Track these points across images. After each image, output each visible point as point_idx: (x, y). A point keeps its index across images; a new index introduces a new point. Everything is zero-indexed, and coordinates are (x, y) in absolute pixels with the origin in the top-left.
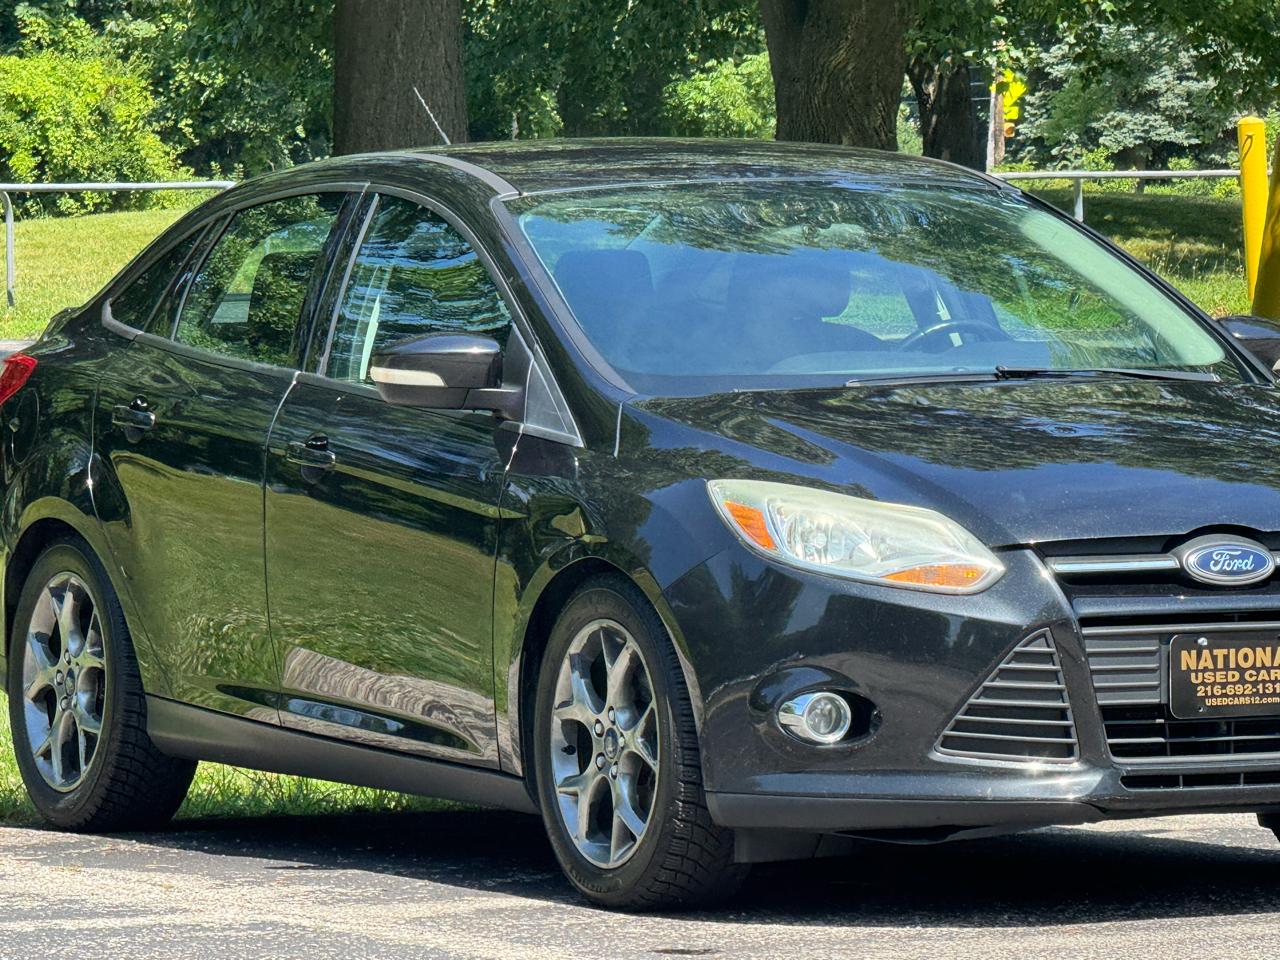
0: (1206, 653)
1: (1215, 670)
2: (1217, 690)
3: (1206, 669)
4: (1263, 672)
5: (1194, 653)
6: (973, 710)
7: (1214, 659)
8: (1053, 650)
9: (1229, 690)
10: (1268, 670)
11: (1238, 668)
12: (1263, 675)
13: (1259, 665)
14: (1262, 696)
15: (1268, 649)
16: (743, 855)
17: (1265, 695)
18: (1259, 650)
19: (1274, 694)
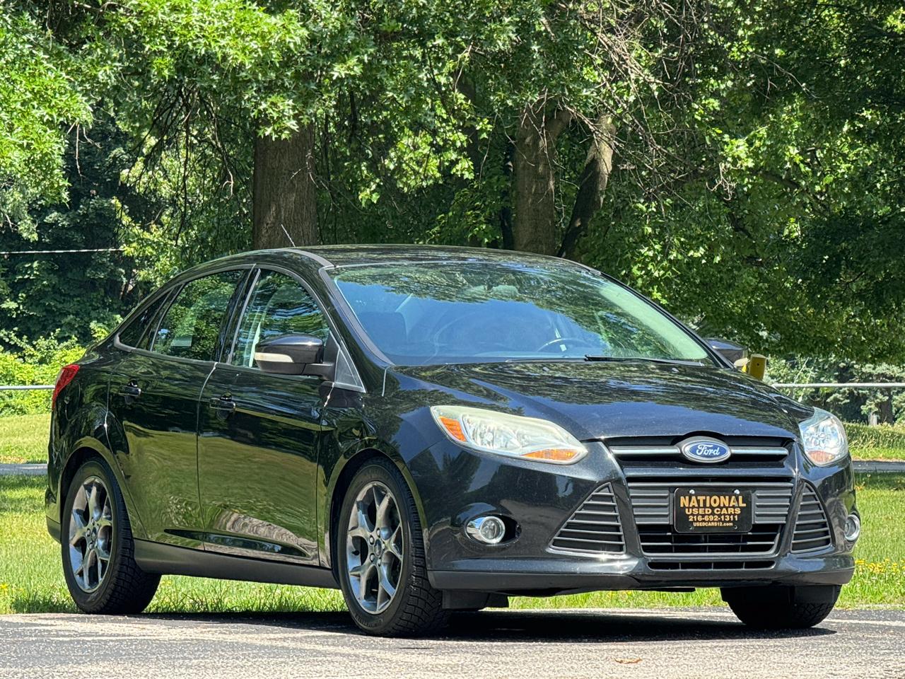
0: (694, 498)
1: (699, 507)
2: (700, 518)
3: (694, 507)
4: (724, 509)
5: (687, 498)
6: (570, 525)
7: (698, 501)
8: (613, 494)
9: (706, 518)
10: (727, 508)
11: (711, 507)
12: (724, 511)
13: (722, 505)
14: (723, 522)
15: (727, 497)
16: (446, 605)
17: (725, 521)
18: (722, 497)
19: (730, 521)
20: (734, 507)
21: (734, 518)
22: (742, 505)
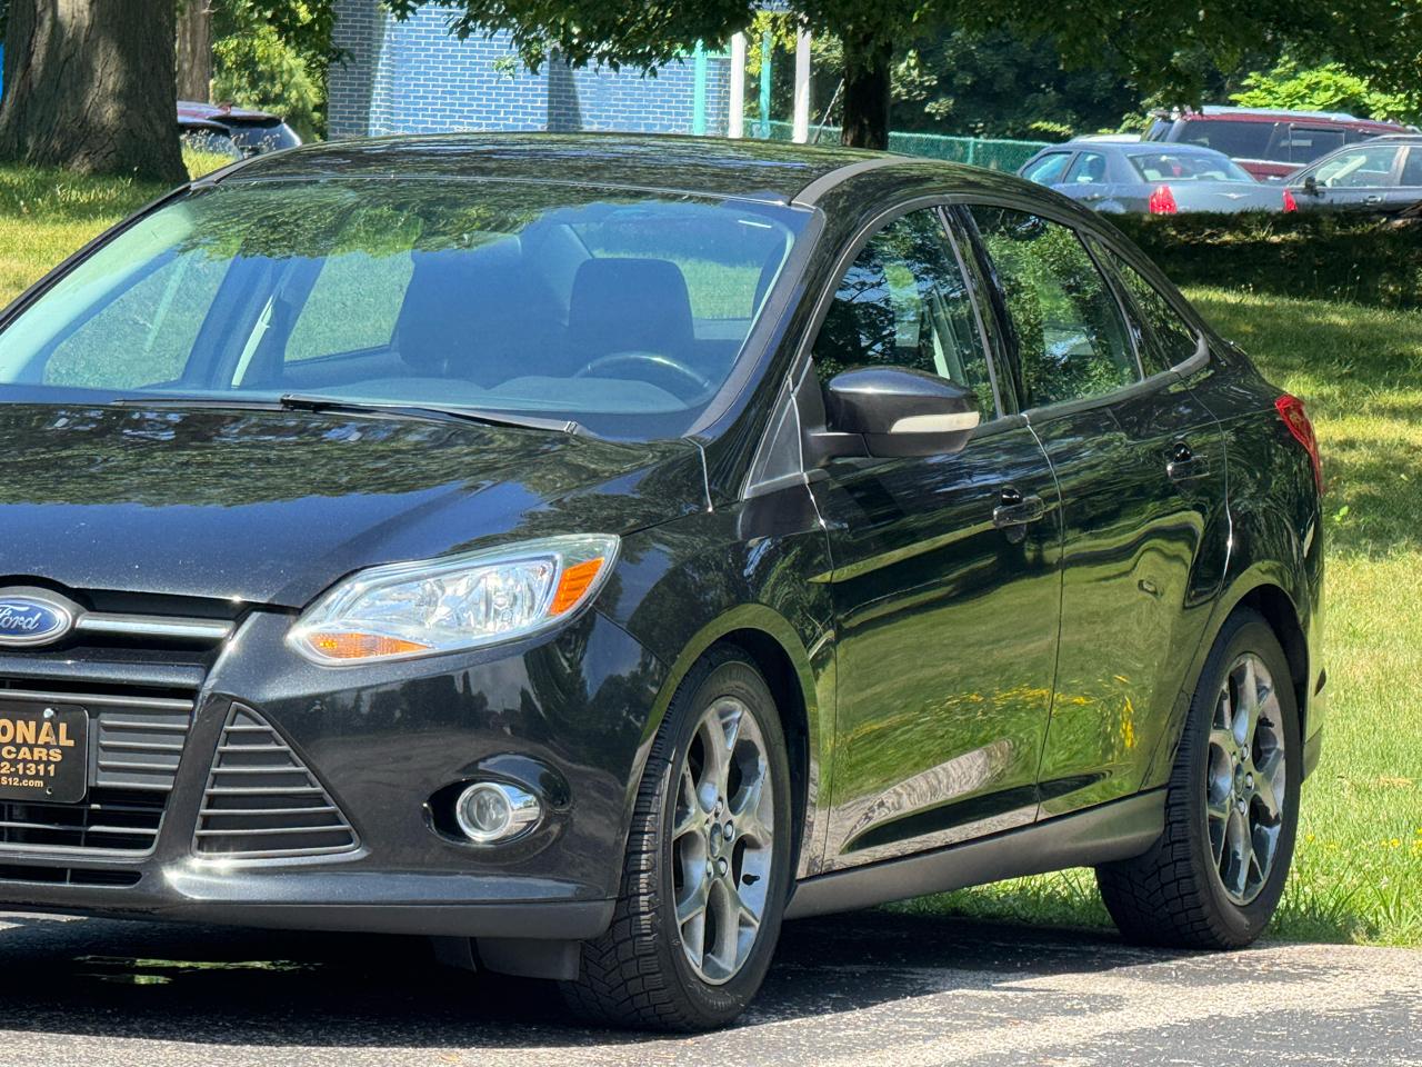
4: (25, 749)
10: (31, 748)
12: (24, 753)
13: (19, 740)
14: (21, 778)
15: (32, 724)
17: (25, 776)
18: (20, 723)
19: (36, 777)
20: (47, 746)
21: (47, 771)
22: (64, 742)
